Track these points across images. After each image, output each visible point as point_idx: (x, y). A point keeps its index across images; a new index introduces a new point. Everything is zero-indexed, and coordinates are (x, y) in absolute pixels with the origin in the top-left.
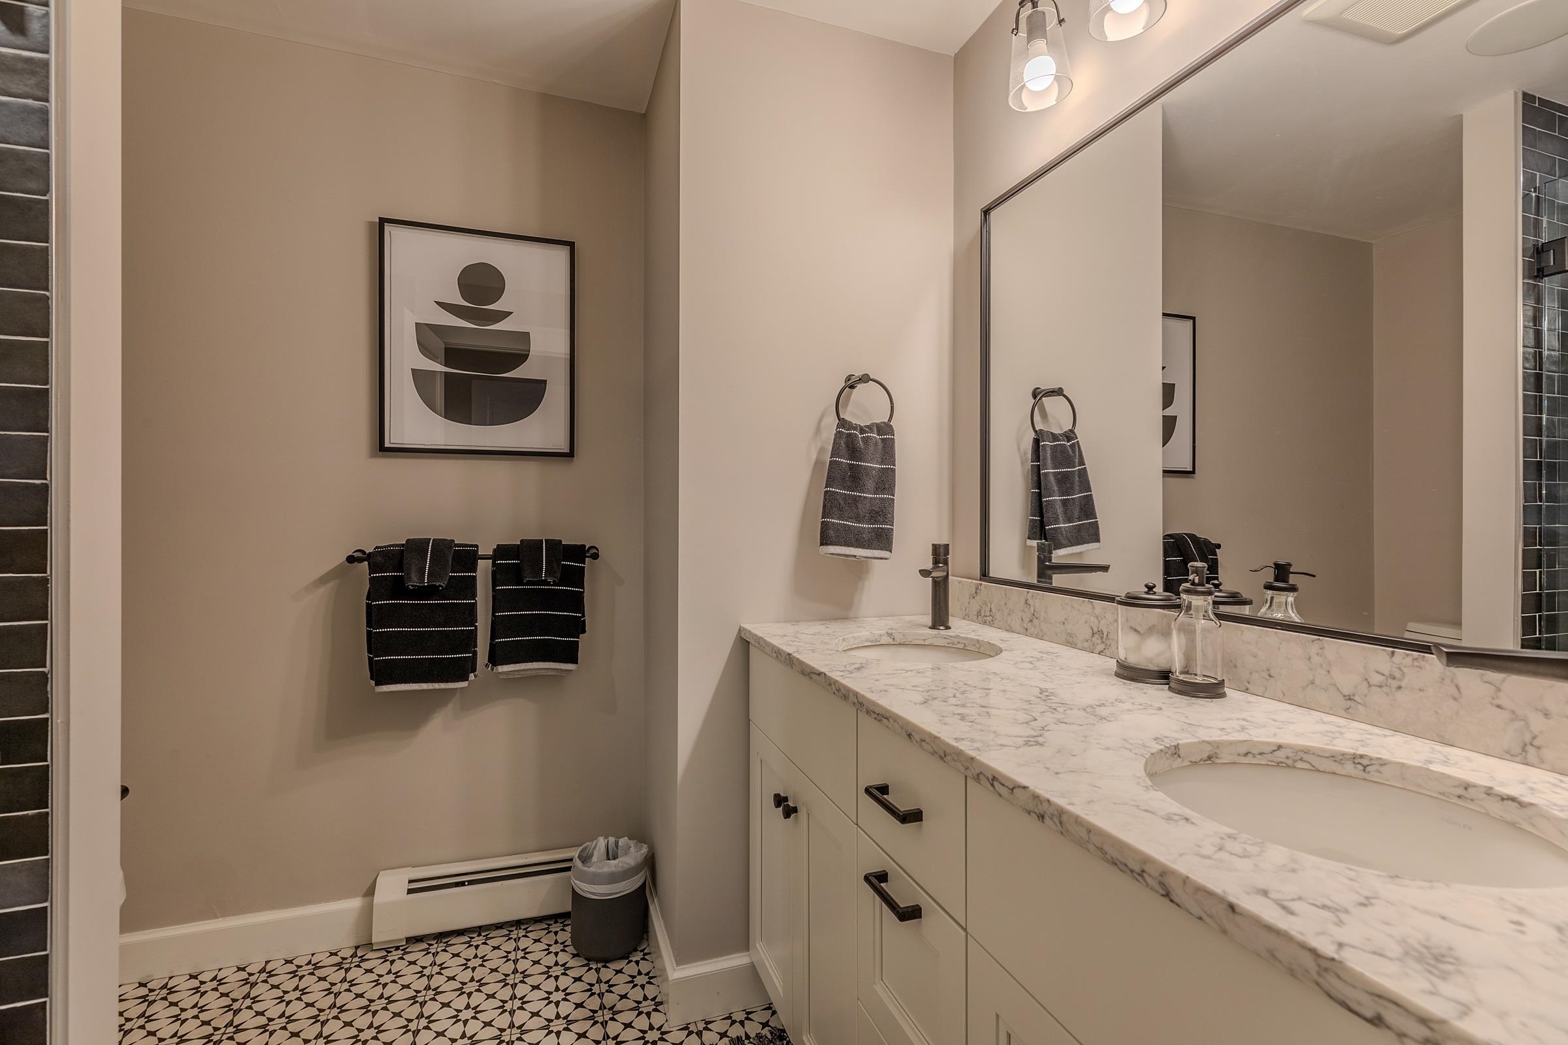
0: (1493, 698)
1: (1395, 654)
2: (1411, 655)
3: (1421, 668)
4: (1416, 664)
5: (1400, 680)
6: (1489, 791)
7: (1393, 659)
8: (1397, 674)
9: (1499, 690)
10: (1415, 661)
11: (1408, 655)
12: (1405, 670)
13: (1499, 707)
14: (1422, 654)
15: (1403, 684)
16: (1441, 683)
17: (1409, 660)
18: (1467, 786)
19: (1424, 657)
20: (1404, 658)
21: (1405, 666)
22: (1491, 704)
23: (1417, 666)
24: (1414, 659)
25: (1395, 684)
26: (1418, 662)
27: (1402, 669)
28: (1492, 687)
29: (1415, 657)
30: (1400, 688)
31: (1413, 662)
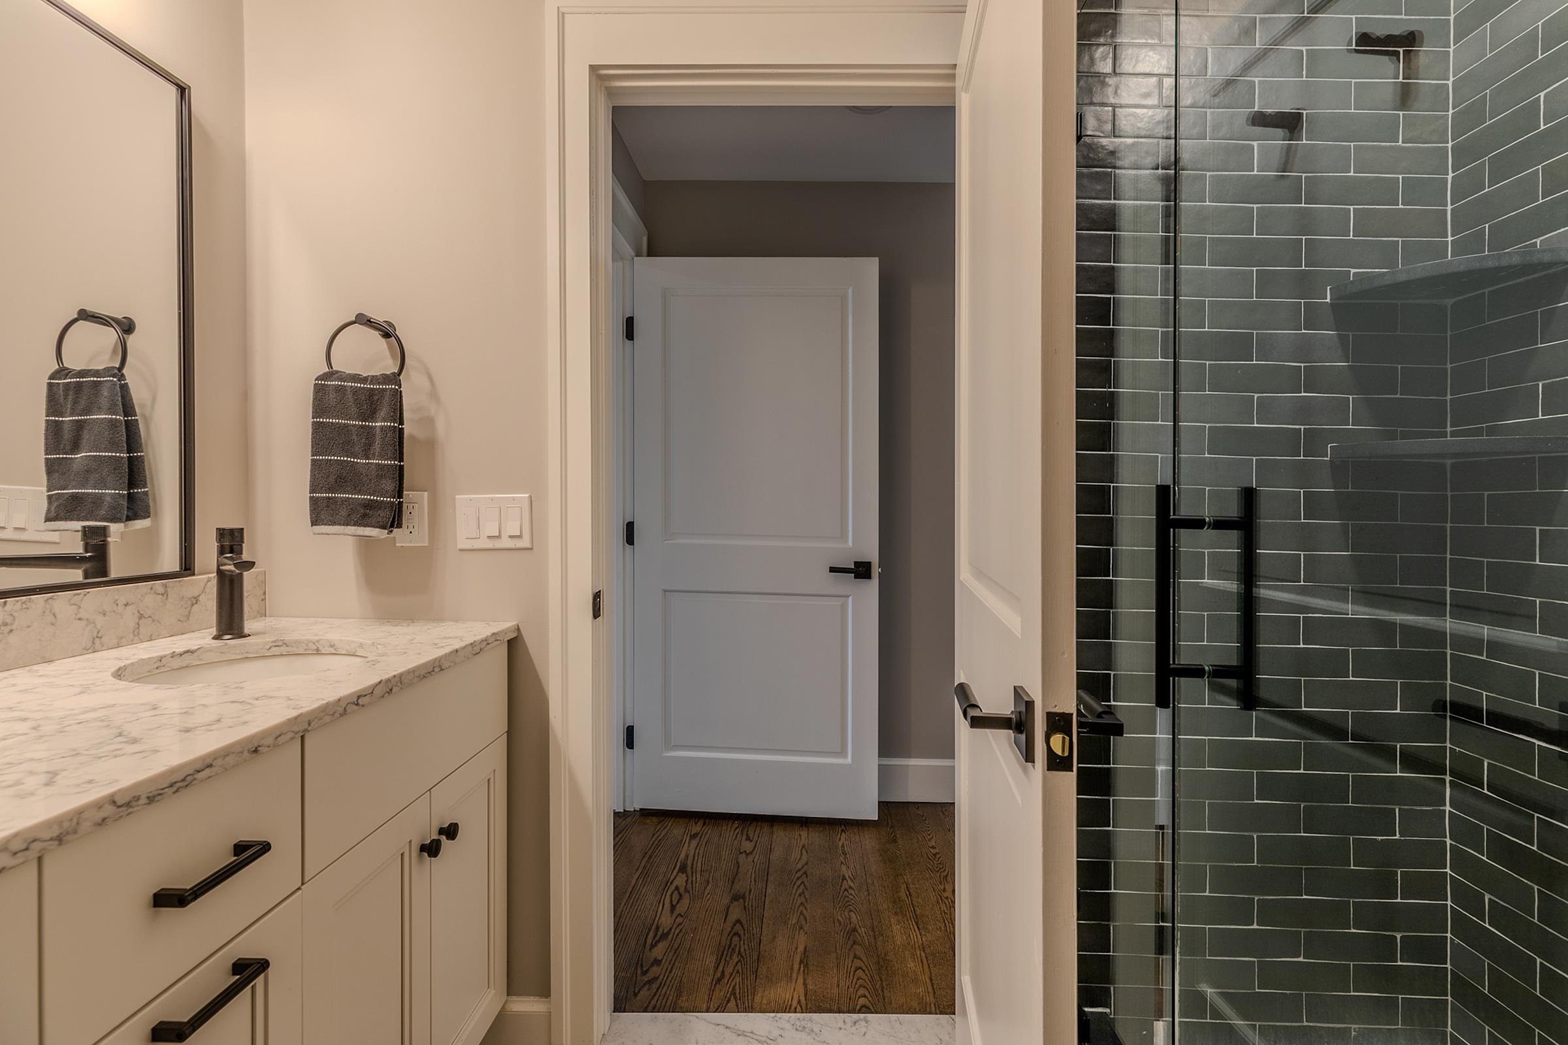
0: (76, 615)
1: (8, 604)
2: (21, 600)
3: (28, 608)
4: (24, 606)
5: (12, 624)
6: (173, 655)
7: (5, 608)
8: (9, 620)
9: (80, 607)
10: (24, 605)
11: (17, 601)
12: (15, 614)
13: (80, 619)
14: (28, 597)
15: (14, 627)
16: (43, 615)
17: (18, 605)
18: (161, 659)
19: (30, 599)
20: (15, 605)
21: (16, 611)
22: (75, 619)
23: (25, 608)
24: (23, 603)
25: (7, 629)
26: (26, 604)
27: (13, 614)
28: (76, 607)
29: (23, 601)
30: (11, 631)
31: (22, 606)
